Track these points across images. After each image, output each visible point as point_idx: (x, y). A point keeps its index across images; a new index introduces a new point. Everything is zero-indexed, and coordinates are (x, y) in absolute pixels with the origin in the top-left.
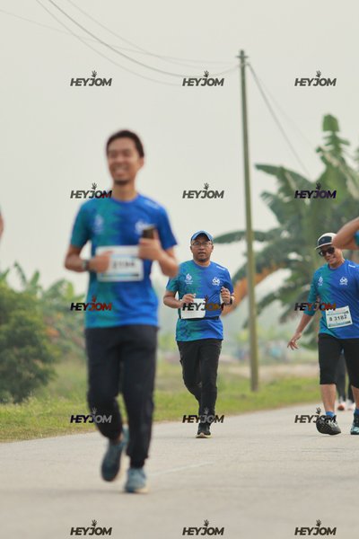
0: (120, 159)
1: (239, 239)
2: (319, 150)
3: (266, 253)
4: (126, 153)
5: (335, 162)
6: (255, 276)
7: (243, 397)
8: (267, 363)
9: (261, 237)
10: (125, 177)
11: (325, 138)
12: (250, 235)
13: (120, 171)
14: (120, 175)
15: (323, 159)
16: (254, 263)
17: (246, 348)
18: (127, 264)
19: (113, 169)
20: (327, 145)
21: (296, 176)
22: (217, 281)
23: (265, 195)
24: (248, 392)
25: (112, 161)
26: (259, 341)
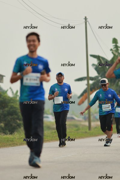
0: (32, 43)
1: (85, 80)
2: (111, 50)
3: (94, 84)
4: (34, 41)
5: (117, 54)
6: (90, 92)
7: (86, 132)
8: (94, 121)
9: (92, 79)
10: (34, 50)
11: (113, 46)
12: (88, 78)
13: (32, 47)
14: (32, 49)
15: (113, 53)
16: (89, 88)
17: (87, 116)
18: (35, 80)
19: (29, 46)
20: (114, 48)
21: (103, 59)
22: (66, 90)
23: (93, 65)
24: (87, 131)
25: (29, 43)
26: (91, 114)
